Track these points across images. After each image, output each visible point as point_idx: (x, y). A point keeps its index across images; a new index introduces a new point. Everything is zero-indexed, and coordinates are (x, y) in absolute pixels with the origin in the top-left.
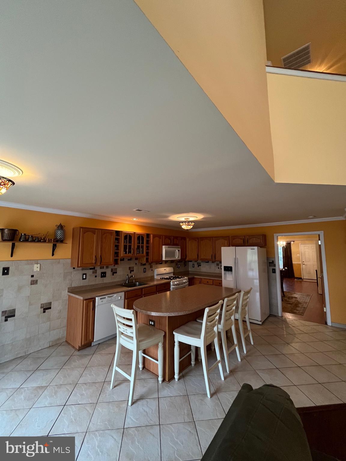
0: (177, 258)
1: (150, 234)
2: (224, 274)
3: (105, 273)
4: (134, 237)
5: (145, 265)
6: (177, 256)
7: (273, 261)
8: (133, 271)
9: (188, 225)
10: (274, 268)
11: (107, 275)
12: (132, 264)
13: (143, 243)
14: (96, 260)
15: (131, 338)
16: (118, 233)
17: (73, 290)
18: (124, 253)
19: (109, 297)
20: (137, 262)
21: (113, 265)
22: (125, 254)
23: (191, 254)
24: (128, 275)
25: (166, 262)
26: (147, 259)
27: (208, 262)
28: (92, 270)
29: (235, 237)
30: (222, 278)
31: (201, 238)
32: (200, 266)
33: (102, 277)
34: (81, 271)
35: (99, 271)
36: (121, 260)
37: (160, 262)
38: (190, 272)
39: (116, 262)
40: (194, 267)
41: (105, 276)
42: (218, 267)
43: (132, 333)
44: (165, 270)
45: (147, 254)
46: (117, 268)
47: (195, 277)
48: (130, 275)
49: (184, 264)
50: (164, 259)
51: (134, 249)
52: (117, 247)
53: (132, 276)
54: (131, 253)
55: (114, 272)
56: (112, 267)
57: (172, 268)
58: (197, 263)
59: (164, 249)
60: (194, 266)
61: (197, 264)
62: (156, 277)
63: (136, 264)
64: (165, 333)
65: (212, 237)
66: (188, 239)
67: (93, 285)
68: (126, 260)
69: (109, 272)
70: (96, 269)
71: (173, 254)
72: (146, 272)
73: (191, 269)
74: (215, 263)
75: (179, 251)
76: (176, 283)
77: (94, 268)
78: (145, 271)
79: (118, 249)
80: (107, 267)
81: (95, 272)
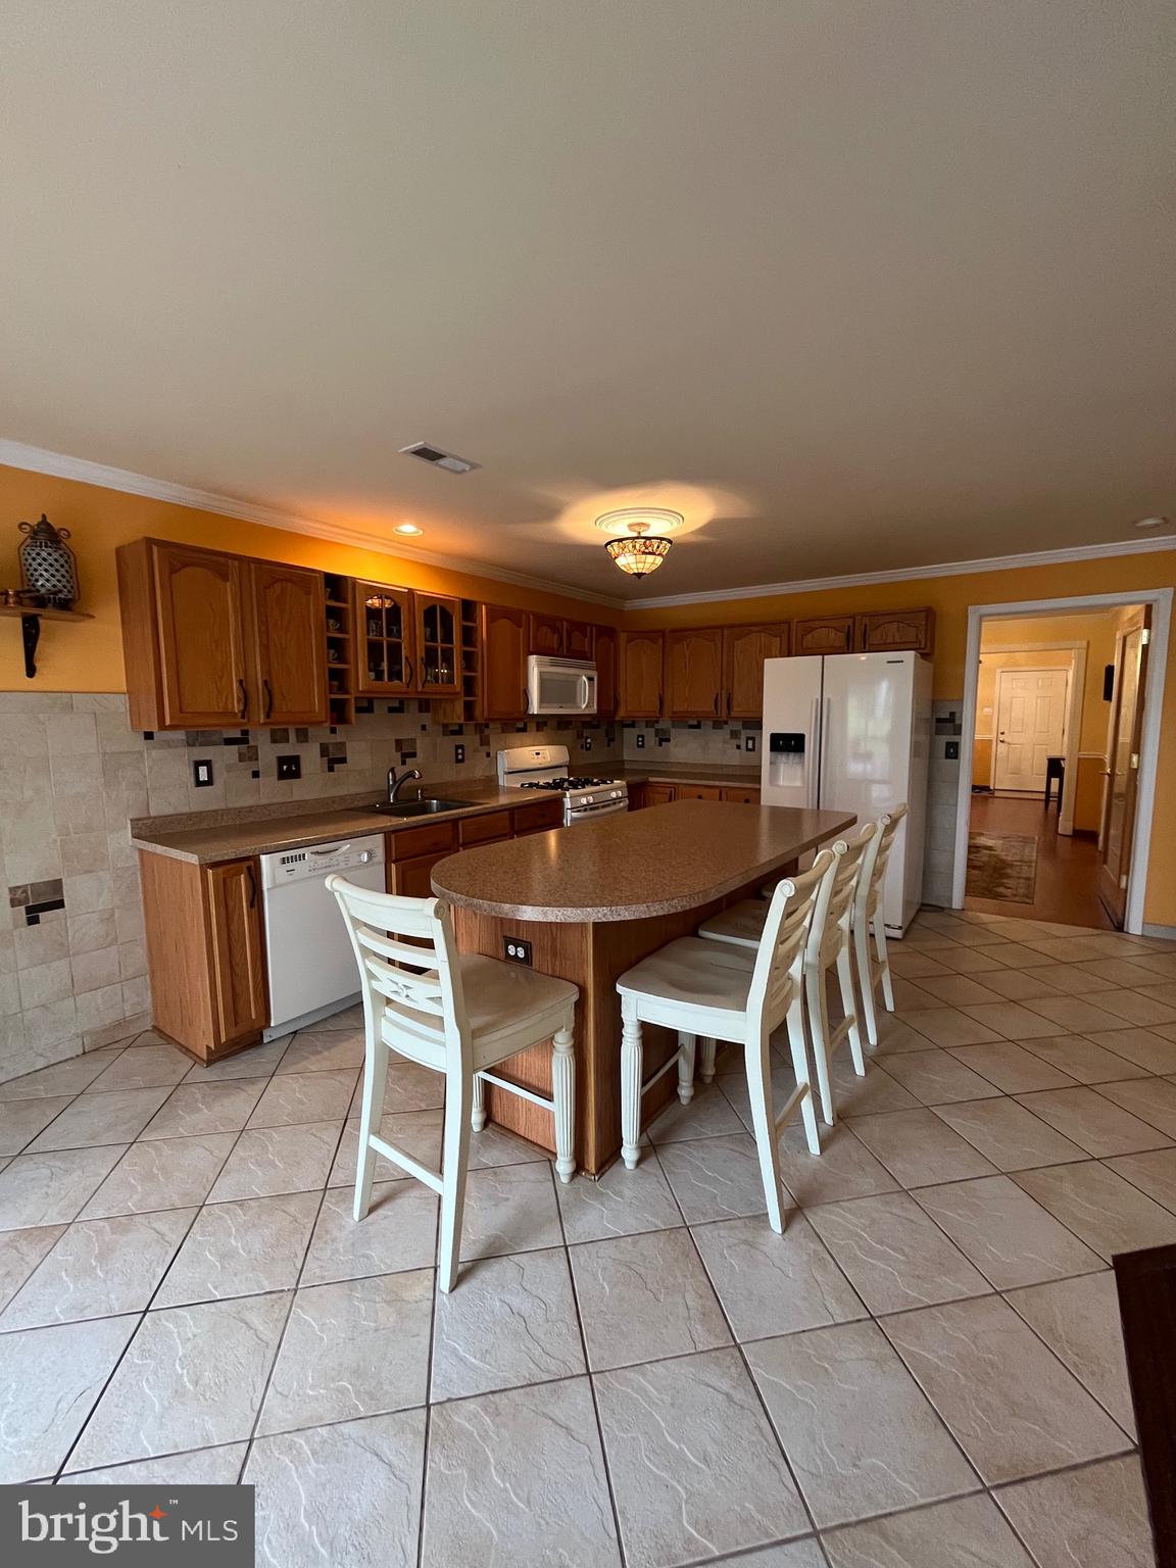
0: (584, 706)
1: (475, 602)
2: (771, 763)
3: (294, 760)
4: (412, 614)
5: (459, 732)
6: (585, 701)
7: (952, 714)
8: (414, 755)
9: (644, 553)
10: (953, 738)
11: (304, 771)
12: (408, 726)
13: (448, 638)
14: (246, 699)
15: (438, 1022)
16: (336, 585)
17: (151, 829)
18: (372, 675)
19: (318, 853)
20: (426, 718)
21: (327, 725)
22: (376, 680)
23: (636, 697)
24: (392, 770)
25: (541, 722)
26: (469, 708)
27: (698, 726)
28: (236, 747)
29: (809, 624)
30: (760, 783)
31: (673, 631)
32: (668, 740)
33: (282, 776)
34: (186, 750)
35: (269, 753)
36: (359, 710)
37: (519, 723)
38: (626, 767)
39: (338, 713)
40: (642, 746)
41: (296, 774)
42: (735, 742)
43: (438, 1000)
44: (538, 754)
45: (469, 683)
46: (343, 744)
47: (651, 779)
48: (401, 771)
49: (607, 735)
50: (535, 709)
51: (411, 660)
52: (337, 646)
53: (411, 775)
54: (400, 679)
55: (334, 759)
56: (321, 735)
57: (565, 748)
58: (657, 730)
59: (536, 669)
60: (643, 741)
61: (656, 736)
62: (503, 781)
63: (424, 727)
64: (583, 990)
65: (721, 627)
66: (623, 637)
67: (250, 809)
68: (380, 708)
69: (311, 758)
70: (252, 743)
71: (568, 692)
72: (466, 762)
73: (630, 754)
74: (725, 732)
75: (590, 679)
76: (584, 801)
77: (243, 740)
78: (460, 757)
79: (342, 659)
80: (303, 736)
81: (251, 755)
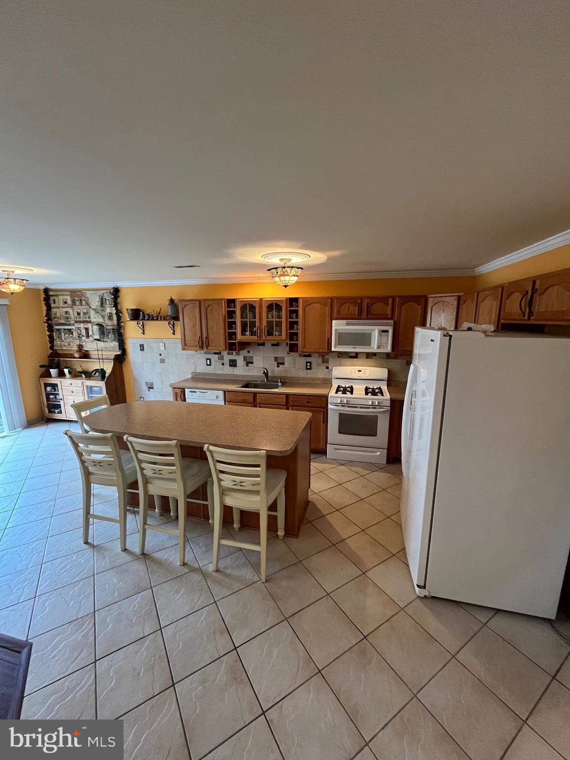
0: (375, 348)
1: (296, 298)
3: (235, 361)
4: (261, 307)
5: (309, 356)
6: (376, 344)
8: (283, 364)
11: (238, 365)
12: (281, 352)
13: (279, 316)
14: (202, 342)
16: (231, 302)
19: (200, 392)
26: (293, 347)
28: (217, 355)
33: (230, 366)
34: (204, 355)
35: (227, 358)
41: (235, 366)
44: (359, 371)
45: (292, 335)
50: (333, 348)
51: (260, 327)
52: (231, 325)
54: (255, 334)
55: (249, 362)
56: (245, 354)
57: (385, 370)
59: (334, 328)
63: (289, 353)
67: (219, 375)
69: (239, 361)
70: (222, 354)
72: (313, 370)
75: (385, 332)
78: (309, 367)
79: (232, 328)
81: (222, 358)
